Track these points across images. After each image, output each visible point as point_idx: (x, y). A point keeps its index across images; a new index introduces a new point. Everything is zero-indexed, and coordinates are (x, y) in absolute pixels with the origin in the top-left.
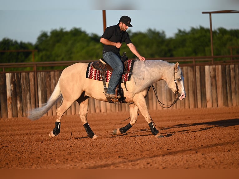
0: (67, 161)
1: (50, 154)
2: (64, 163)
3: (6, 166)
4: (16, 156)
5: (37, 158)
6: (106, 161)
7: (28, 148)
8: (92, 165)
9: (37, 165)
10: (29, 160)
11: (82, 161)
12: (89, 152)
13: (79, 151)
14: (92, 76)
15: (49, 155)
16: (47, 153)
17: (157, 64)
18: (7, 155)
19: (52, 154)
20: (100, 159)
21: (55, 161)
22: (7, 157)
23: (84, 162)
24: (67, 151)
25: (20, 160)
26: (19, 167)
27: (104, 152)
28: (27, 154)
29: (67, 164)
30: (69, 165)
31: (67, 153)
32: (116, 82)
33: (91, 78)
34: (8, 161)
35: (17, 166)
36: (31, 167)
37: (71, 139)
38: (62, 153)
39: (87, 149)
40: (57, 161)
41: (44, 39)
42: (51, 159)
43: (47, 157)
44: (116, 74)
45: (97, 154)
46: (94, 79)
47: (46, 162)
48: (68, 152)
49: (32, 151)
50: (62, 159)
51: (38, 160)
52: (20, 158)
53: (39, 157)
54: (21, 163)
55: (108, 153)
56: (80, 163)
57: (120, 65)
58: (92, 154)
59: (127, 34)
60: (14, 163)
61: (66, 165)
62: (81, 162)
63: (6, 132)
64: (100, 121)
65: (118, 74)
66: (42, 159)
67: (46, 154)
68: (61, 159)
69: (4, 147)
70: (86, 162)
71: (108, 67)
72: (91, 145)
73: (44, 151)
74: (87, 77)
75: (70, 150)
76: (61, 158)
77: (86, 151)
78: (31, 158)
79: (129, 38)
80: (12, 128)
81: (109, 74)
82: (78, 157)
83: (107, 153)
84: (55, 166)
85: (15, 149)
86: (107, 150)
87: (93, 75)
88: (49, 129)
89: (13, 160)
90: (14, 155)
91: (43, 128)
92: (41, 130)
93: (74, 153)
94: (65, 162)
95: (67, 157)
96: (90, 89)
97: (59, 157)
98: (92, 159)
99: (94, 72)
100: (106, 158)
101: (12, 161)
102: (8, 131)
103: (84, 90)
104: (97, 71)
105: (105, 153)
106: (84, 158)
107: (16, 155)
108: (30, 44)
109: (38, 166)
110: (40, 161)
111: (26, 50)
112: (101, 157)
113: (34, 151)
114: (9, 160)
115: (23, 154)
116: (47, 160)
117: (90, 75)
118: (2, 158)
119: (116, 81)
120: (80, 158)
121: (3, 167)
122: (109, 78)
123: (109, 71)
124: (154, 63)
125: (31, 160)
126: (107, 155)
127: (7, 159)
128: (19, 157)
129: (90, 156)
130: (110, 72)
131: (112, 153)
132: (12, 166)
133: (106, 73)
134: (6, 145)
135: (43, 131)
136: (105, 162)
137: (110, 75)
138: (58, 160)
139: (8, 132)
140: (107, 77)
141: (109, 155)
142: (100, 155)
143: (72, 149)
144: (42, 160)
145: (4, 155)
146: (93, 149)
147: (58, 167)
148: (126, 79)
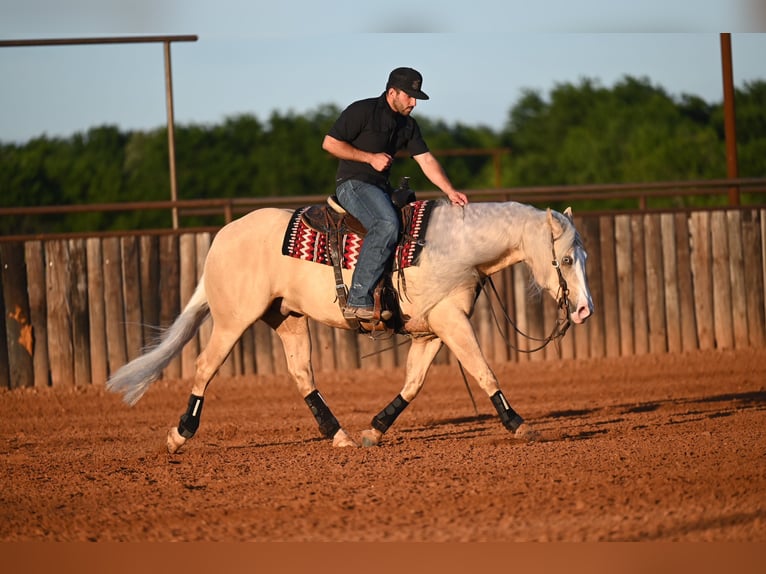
0: (611, 505)
1: (557, 484)
2: (601, 512)
3: (418, 520)
4: (448, 490)
5: (515, 495)
6: (738, 505)
7: (486, 464)
8: (693, 518)
9: (516, 516)
10: (488, 503)
11: (661, 503)
12: (681, 474)
13: (649, 474)
14: (302, 250)
15: (554, 486)
16: (546, 480)
17: (499, 217)
18: (418, 486)
19: (562, 484)
20: (717, 497)
21: (572, 504)
22: (419, 492)
23: (668, 507)
24: (610, 473)
25: (460, 501)
26: (459, 524)
27: (731, 476)
28: (482, 482)
29: (613, 514)
30: (617, 518)
31: (610, 479)
32: (377, 270)
33: (299, 257)
34: (423, 507)
35: (452, 521)
36: (497, 525)
37: (621, 433)
38: (595, 479)
39: (676, 466)
40: (580, 506)
41: (530, 113)
42: (561, 499)
43: (546, 491)
44: (375, 244)
45: (708, 482)
46: (307, 258)
47: (545, 509)
48: (614, 477)
49: (500, 473)
50: (597, 499)
51: (519, 502)
52: (461, 495)
53: (522, 493)
54: (466, 511)
55: (742, 481)
56: (652, 510)
57: (387, 217)
58: (690, 483)
59: (412, 124)
60: (443, 512)
61: (607, 516)
62: (656, 507)
63: (413, 411)
64: (713, 375)
65: (381, 245)
66: (532, 499)
67: (545, 483)
68: (594, 498)
69: (407, 459)
70: (672, 509)
71: (351, 223)
72: (688, 455)
73: (536, 473)
74: (285, 251)
75: (619, 469)
76: (593, 495)
77: (672, 473)
78: (496, 496)
79: (420, 136)
80: (431, 401)
81: (353, 245)
82: (648, 490)
83: (738, 479)
84: (574, 520)
85: (442, 467)
86: (738, 469)
87: (303, 247)
88: (551, 401)
89: (439, 502)
90: (443, 486)
91: (531, 400)
92: (526, 407)
93: (633, 478)
94: (606, 508)
95: (610, 491)
96: (294, 291)
97: (583, 491)
98: (691, 497)
99: (309, 237)
100: (737, 494)
101: (437, 505)
102: (421, 410)
103: (278, 293)
104: (319, 233)
105: (732, 479)
106: (667, 495)
107: (449, 487)
108: (486, 131)
109: (519, 519)
110: (525, 506)
111: (473, 152)
112: (721, 491)
113: (505, 471)
114: (426, 502)
115: (471, 483)
116: (547, 501)
117: (296, 245)
118: (405, 496)
119: (376, 267)
120: (652, 496)
121: (407, 525)
122: (352, 256)
123: (355, 236)
124: (491, 213)
125: (496, 501)
126: (739, 487)
127: (419, 497)
128: (458, 491)
129: (685, 488)
130: (358, 239)
131: (755, 478)
132: (436, 520)
133: (344, 241)
134: (414, 454)
135: (532, 410)
136: (734, 508)
137: (357, 246)
138: (584, 501)
139: (419, 413)
140: (348, 252)
141: (747, 484)
142: (718, 485)
143: (627, 466)
144: (530, 501)
145: (410, 485)
146: (694, 468)
147: (584, 525)
148: (406, 258)
